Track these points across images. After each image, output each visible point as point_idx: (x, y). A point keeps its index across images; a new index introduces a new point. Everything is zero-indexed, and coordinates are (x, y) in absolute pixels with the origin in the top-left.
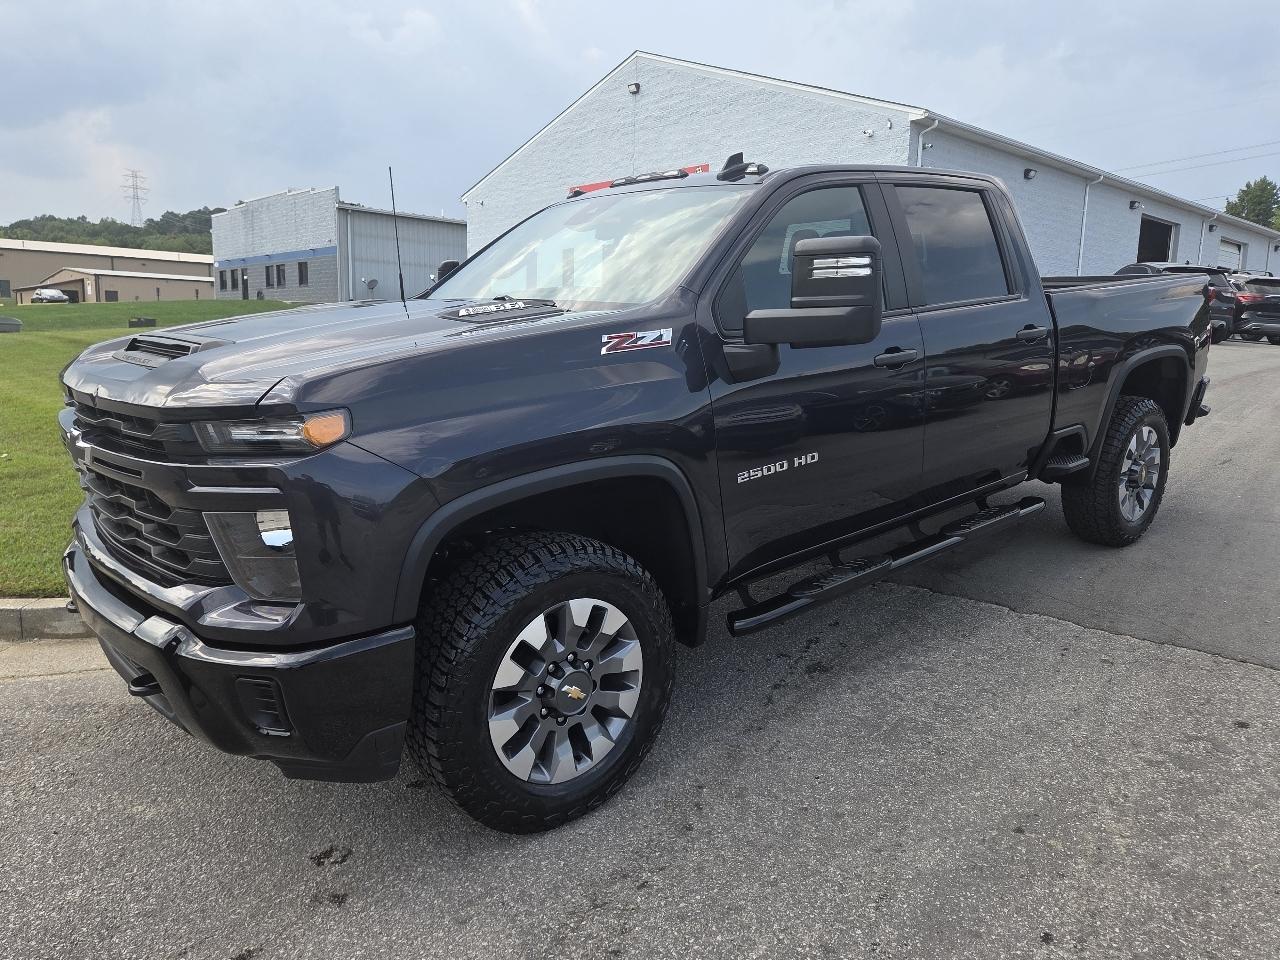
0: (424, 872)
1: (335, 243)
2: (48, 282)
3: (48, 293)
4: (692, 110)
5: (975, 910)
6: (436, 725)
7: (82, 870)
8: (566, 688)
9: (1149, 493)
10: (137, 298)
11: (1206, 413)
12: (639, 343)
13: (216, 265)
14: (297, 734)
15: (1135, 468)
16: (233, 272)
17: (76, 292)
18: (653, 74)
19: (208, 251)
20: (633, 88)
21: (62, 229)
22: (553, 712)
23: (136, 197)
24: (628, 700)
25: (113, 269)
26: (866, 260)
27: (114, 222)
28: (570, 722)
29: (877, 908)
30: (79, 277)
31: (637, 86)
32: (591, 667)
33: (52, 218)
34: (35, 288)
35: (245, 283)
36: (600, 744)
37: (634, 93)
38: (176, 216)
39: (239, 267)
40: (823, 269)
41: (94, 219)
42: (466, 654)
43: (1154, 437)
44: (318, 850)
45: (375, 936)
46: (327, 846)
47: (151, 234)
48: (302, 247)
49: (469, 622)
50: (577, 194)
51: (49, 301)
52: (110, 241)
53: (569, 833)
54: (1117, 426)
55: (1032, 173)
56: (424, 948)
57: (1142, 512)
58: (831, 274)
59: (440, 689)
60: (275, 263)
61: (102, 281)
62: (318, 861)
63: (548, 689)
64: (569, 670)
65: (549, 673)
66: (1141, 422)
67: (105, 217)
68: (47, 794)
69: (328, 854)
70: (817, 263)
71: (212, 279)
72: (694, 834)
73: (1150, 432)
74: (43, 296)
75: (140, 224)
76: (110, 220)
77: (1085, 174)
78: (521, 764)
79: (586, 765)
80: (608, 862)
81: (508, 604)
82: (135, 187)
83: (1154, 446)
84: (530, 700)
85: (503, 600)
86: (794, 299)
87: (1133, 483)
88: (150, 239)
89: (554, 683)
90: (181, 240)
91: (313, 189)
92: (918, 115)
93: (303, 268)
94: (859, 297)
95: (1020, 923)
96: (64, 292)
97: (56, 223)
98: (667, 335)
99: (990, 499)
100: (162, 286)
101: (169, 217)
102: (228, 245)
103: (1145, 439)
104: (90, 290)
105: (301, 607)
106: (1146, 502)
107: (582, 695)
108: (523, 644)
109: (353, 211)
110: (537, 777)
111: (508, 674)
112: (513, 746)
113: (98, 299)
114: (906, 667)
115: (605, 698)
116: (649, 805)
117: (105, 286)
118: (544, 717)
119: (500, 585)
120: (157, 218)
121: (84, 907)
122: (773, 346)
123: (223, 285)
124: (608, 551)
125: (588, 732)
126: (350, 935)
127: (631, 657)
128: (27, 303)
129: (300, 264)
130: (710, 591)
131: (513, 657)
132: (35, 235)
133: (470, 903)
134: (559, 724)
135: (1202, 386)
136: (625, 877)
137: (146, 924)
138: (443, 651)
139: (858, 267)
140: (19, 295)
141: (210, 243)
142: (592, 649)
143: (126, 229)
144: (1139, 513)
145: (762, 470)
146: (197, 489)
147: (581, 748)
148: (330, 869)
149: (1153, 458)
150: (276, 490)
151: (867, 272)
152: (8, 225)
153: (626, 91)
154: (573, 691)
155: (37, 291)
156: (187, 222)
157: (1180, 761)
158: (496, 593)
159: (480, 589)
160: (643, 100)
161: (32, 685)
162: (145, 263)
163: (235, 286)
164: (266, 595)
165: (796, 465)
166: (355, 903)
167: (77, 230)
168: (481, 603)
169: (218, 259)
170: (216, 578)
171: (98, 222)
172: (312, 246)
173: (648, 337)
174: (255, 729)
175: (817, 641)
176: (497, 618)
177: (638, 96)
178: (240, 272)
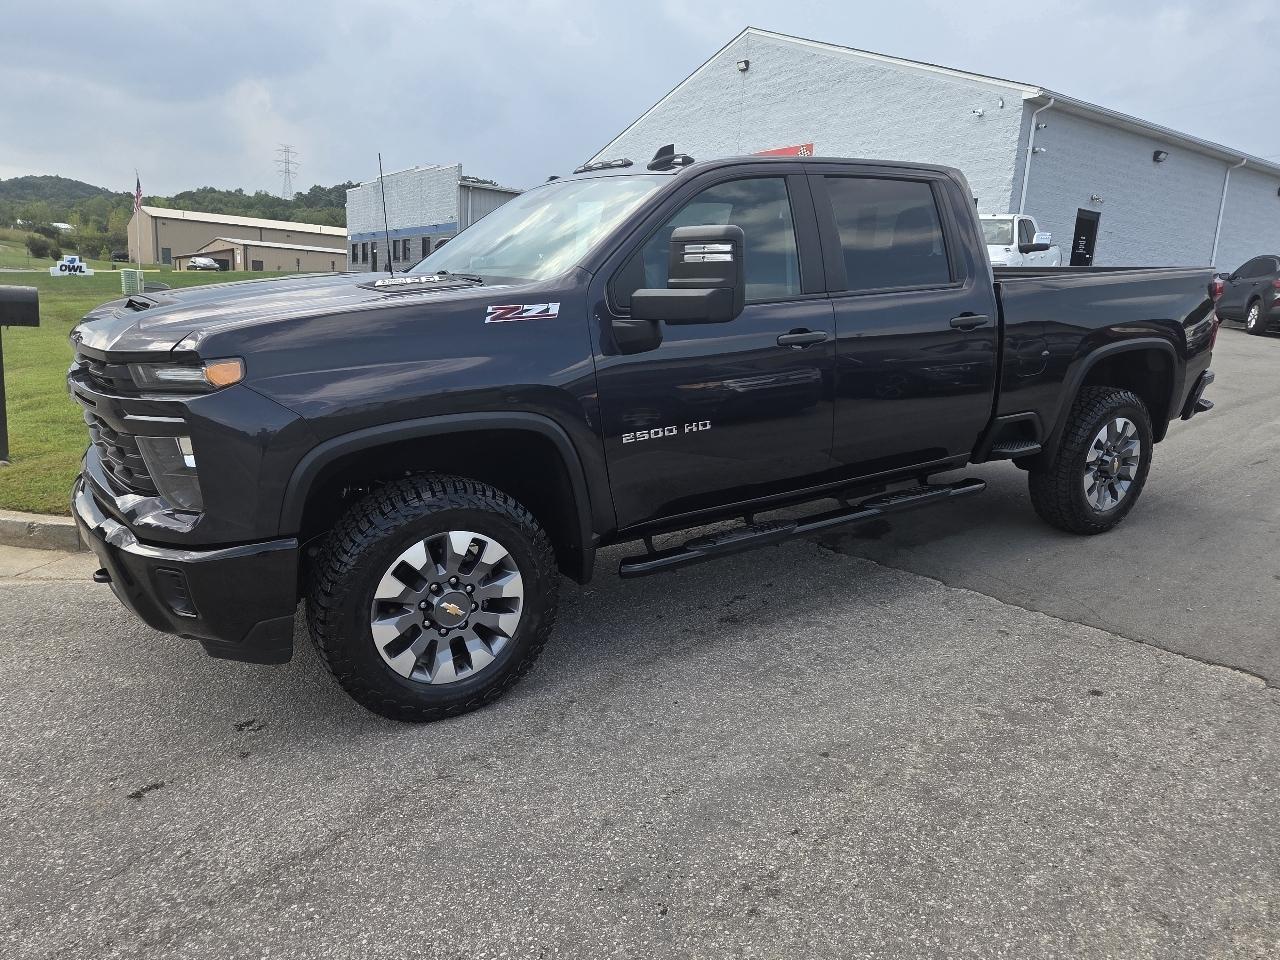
0: (318, 743)
1: (456, 219)
2: (203, 251)
3: (202, 261)
4: (800, 88)
5: (747, 806)
6: (322, 622)
7: (62, 718)
8: (444, 605)
9: (1126, 484)
10: (279, 268)
11: (1204, 409)
12: (524, 315)
13: (349, 238)
14: (200, 617)
15: (1106, 458)
16: (364, 245)
17: (228, 261)
18: (763, 52)
19: (344, 225)
20: (743, 66)
21: (221, 201)
22: (434, 624)
23: (287, 172)
24: (509, 622)
25: (261, 240)
26: (728, 248)
27: (267, 195)
28: (453, 634)
29: (665, 799)
30: (229, 247)
31: (747, 63)
32: (473, 590)
33: (212, 190)
34: (191, 257)
35: (374, 256)
36: (481, 656)
37: (743, 70)
38: (323, 189)
39: (369, 241)
40: (693, 255)
41: (250, 192)
42: (348, 567)
43: (1132, 429)
44: (243, 720)
45: (260, 782)
46: (251, 718)
47: (299, 207)
48: (426, 223)
49: (354, 542)
50: (553, 178)
51: (203, 269)
52: (263, 213)
53: (446, 726)
54: (1083, 414)
55: (1162, 156)
56: (292, 793)
57: (1115, 503)
58: (698, 258)
59: (327, 594)
60: (401, 237)
61: (250, 251)
62: (240, 728)
63: (430, 605)
64: (448, 590)
65: (431, 591)
66: (1114, 413)
67: (259, 191)
68: (56, 663)
69: (249, 724)
70: (688, 248)
71: (345, 252)
72: (547, 735)
73: (1126, 424)
74: (197, 264)
75: (290, 198)
76: (263, 193)
77: (1227, 158)
78: (403, 663)
79: (467, 673)
80: (464, 749)
81: (388, 529)
82: (287, 162)
83: (1132, 437)
84: (413, 612)
85: (383, 527)
86: (671, 281)
87: (1103, 472)
88: (298, 212)
89: (435, 600)
90: (323, 215)
91: (417, 168)
92: (1032, 93)
93: (426, 242)
94: (720, 280)
95: (780, 820)
96: (215, 260)
97: (216, 195)
98: (554, 308)
99: (932, 478)
100: (302, 257)
101: (317, 191)
102: (362, 218)
103: (1119, 430)
104: (239, 259)
105: (202, 516)
106: (1121, 494)
107: (461, 612)
108: (403, 563)
109: (474, 188)
110: (417, 676)
111: (389, 587)
112: (395, 648)
113: (246, 268)
114: (809, 624)
115: (486, 618)
116: (522, 710)
117: (253, 256)
118: (427, 628)
119: (383, 514)
120: (306, 192)
121: (54, 743)
122: (655, 322)
123: (355, 258)
124: (489, 493)
125: (469, 644)
126: (241, 779)
127: (512, 586)
128: (184, 270)
129: (423, 239)
130: (595, 536)
131: (395, 573)
132: (197, 206)
133: (344, 767)
134: (441, 635)
135: (1201, 381)
136: (474, 759)
137: (96, 757)
138: (331, 563)
139: (722, 254)
140: (178, 262)
141: (344, 216)
142: (474, 576)
143: (277, 202)
144: (1109, 504)
145: (649, 433)
146: (129, 417)
147: (462, 658)
148: (247, 732)
149: (1131, 451)
150: (182, 420)
151: (728, 258)
152: (173, 196)
153: (735, 68)
154: (452, 608)
155: (193, 259)
156: (332, 197)
157: (1013, 717)
158: (377, 519)
159: (366, 516)
160: (753, 76)
161: (74, 586)
162: (289, 235)
163: (365, 258)
164: (186, 507)
165: (686, 430)
166: (254, 759)
167: (235, 202)
168: (364, 526)
169: (352, 232)
170: (147, 490)
171: (252, 194)
172: (434, 222)
173: (536, 309)
174: (170, 609)
175: (744, 597)
176: (377, 539)
177: (747, 74)
178: (369, 246)
